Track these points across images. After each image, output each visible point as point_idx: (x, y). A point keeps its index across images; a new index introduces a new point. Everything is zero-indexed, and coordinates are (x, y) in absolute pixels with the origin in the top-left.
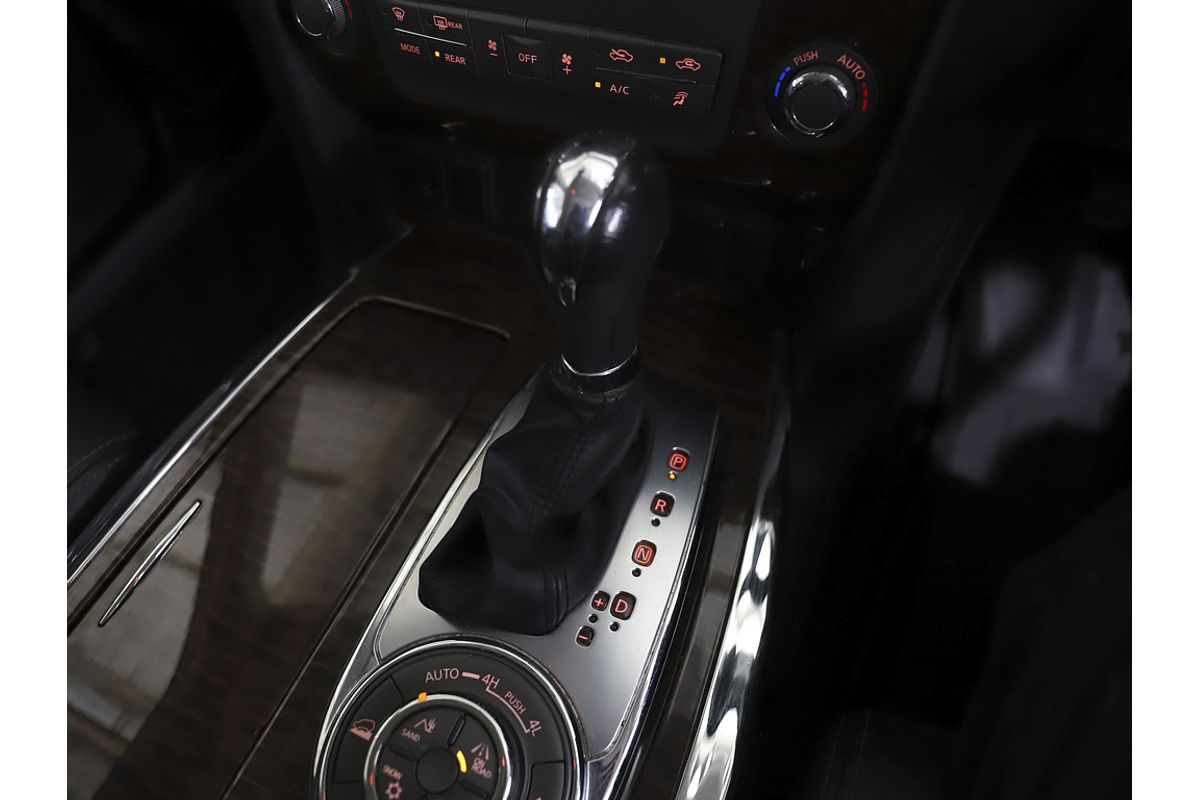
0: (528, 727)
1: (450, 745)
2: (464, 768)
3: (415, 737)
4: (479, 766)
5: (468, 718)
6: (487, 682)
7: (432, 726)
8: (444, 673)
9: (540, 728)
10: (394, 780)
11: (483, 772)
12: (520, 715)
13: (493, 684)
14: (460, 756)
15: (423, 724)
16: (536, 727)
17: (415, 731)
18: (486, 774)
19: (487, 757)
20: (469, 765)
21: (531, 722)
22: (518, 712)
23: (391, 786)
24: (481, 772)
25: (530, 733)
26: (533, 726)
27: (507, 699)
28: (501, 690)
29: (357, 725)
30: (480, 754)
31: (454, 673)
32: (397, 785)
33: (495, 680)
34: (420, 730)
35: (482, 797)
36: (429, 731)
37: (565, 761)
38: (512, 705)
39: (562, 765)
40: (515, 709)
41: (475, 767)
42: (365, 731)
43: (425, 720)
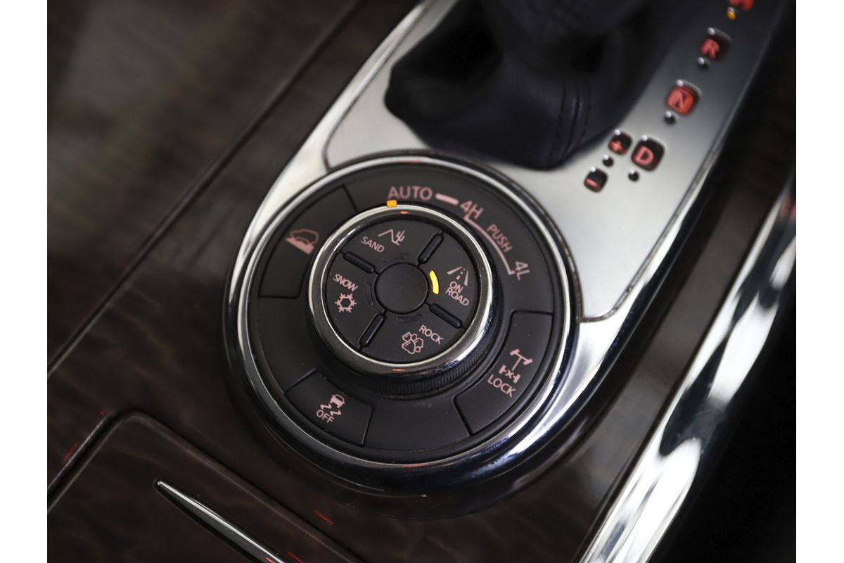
0: (513, 267)
1: (421, 262)
2: (436, 290)
3: (378, 247)
4: (454, 291)
5: (446, 236)
6: (466, 209)
7: (400, 238)
8: (412, 191)
9: (527, 271)
10: (347, 292)
11: (459, 298)
12: (504, 254)
13: (474, 214)
14: (432, 275)
15: (390, 233)
16: (522, 270)
17: (379, 241)
18: (464, 301)
19: (466, 283)
20: (442, 287)
21: (517, 263)
22: (502, 250)
23: (343, 297)
24: (456, 298)
25: (514, 276)
26: (519, 268)
27: (490, 233)
28: (483, 221)
29: (296, 235)
30: (458, 278)
31: (426, 194)
32: (350, 297)
33: (478, 209)
34: (386, 241)
35: (455, 327)
36: (396, 243)
37: (553, 315)
38: (495, 241)
39: (549, 318)
40: (499, 246)
41: (450, 291)
42: (306, 243)
43: (392, 231)
